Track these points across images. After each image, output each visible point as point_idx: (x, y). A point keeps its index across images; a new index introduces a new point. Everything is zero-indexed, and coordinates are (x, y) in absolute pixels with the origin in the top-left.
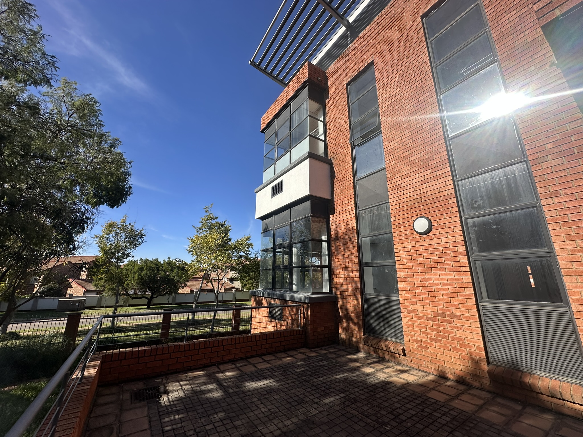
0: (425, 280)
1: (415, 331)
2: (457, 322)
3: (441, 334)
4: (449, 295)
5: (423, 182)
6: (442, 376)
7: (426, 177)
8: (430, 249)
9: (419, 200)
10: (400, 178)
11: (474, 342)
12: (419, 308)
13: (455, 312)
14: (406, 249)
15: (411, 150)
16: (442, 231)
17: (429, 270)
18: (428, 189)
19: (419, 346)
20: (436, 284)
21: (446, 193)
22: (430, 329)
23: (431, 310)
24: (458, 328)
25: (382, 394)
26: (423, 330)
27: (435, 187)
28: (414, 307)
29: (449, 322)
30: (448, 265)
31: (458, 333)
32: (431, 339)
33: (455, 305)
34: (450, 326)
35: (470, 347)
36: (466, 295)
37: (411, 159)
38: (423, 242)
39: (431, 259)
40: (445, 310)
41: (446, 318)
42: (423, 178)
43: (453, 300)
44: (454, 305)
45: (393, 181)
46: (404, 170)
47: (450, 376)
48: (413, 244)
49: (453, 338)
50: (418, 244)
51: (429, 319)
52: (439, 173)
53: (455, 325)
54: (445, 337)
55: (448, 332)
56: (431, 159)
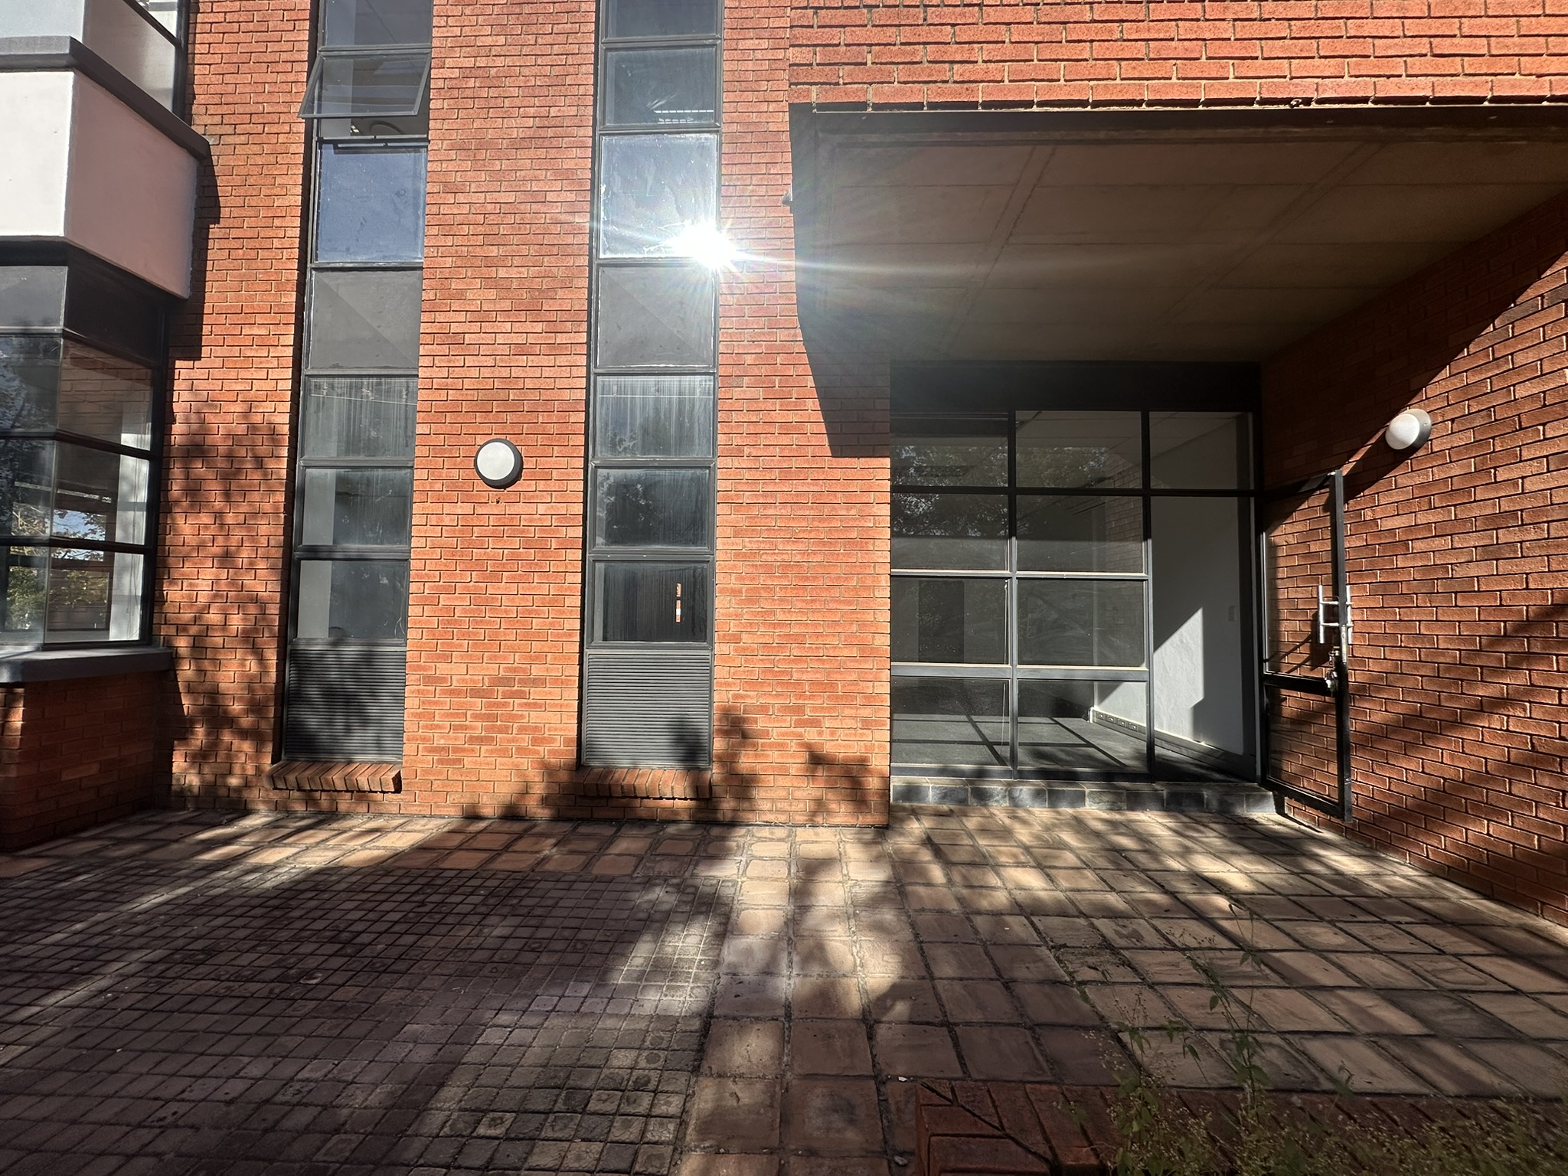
0: (482, 602)
1: (437, 726)
2: (536, 693)
3: (499, 723)
4: (529, 635)
5: (522, 350)
6: (472, 815)
7: (531, 339)
8: (508, 525)
9: (502, 395)
10: (462, 317)
11: (561, 730)
12: (455, 671)
13: (536, 671)
14: (447, 520)
15: (505, 248)
16: (541, 485)
17: (495, 577)
18: (530, 373)
19: (440, 762)
20: (506, 612)
21: (566, 395)
22: (476, 717)
23: (486, 670)
24: (535, 705)
26: (457, 722)
27: (547, 373)
28: (443, 668)
29: (520, 695)
30: (541, 567)
31: (534, 717)
32: (472, 740)
33: (539, 658)
34: (520, 705)
35: (551, 740)
36: (564, 635)
37: (502, 273)
38: (493, 506)
39: (506, 551)
40: (515, 670)
41: (516, 688)
42: (521, 339)
43: (537, 646)
44: (537, 658)
45: (440, 317)
46: (479, 296)
47: (487, 811)
48: (467, 508)
49: (522, 730)
50: (479, 510)
51: (476, 693)
52: (561, 339)
53: (531, 701)
54: (504, 730)
55: (513, 718)
56: (551, 294)
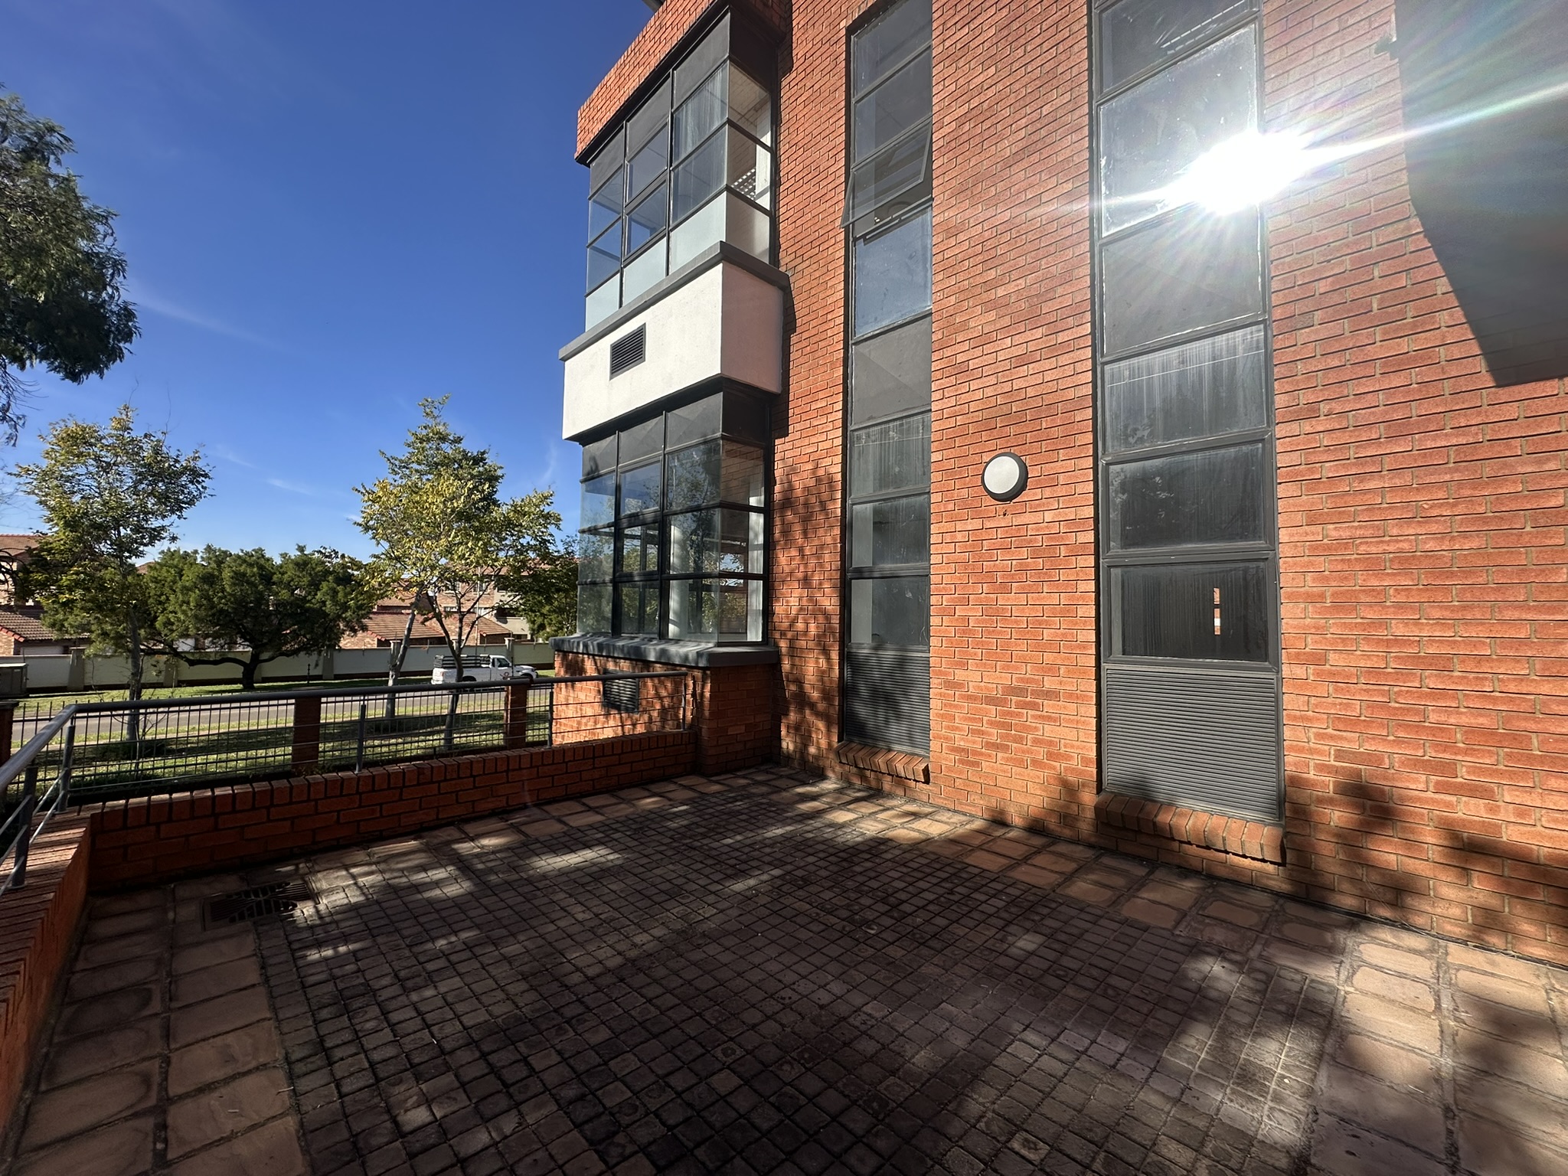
0: (993, 612)
1: (957, 728)
2: (1049, 706)
3: (1013, 732)
4: (1041, 647)
5: (1022, 361)
6: (999, 821)
7: (1032, 347)
8: (1017, 538)
9: (1005, 409)
10: (966, 346)
11: (1078, 748)
12: (971, 677)
13: (1049, 683)
14: (959, 537)
15: (1002, 267)
16: (1048, 492)
17: (1005, 589)
18: (1032, 381)
19: (961, 761)
20: (1016, 622)
21: (1070, 394)
22: (991, 723)
23: (998, 679)
24: (1049, 718)
25: (868, 865)
26: (975, 726)
27: (1049, 376)
28: (960, 675)
29: (1034, 706)
30: (1050, 576)
31: (1049, 731)
32: (990, 745)
33: (1052, 670)
34: (1033, 716)
35: (1068, 757)
36: (1079, 647)
37: (1001, 292)
38: (1001, 520)
39: (1014, 562)
40: (1028, 681)
41: (1029, 699)
42: (1021, 350)
43: (1049, 658)
44: (1050, 669)
45: (948, 352)
46: (980, 321)
47: (1017, 821)
48: (976, 524)
49: (1037, 742)
50: (988, 525)
51: (991, 700)
52: (1062, 337)
53: (1044, 713)
54: (1019, 740)
55: (1027, 729)
56: (1050, 295)
